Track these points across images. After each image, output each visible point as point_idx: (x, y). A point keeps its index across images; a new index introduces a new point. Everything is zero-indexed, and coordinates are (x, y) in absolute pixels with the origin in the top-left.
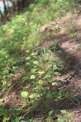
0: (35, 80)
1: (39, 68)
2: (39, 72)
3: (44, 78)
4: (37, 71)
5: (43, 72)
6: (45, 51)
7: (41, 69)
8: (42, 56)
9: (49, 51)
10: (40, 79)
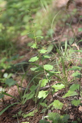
0: (47, 101)
1: (54, 78)
2: (54, 86)
3: (64, 97)
4: (51, 83)
5: (61, 86)
6: (66, 45)
7: (59, 79)
8: (60, 55)
9: (75, 45)
10: (55, 98)
